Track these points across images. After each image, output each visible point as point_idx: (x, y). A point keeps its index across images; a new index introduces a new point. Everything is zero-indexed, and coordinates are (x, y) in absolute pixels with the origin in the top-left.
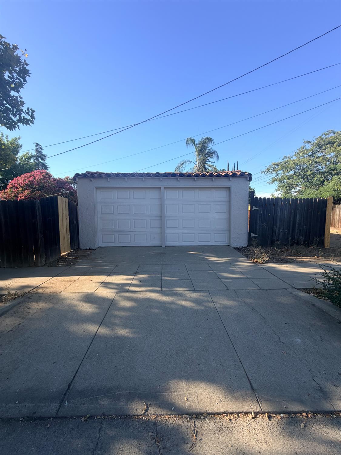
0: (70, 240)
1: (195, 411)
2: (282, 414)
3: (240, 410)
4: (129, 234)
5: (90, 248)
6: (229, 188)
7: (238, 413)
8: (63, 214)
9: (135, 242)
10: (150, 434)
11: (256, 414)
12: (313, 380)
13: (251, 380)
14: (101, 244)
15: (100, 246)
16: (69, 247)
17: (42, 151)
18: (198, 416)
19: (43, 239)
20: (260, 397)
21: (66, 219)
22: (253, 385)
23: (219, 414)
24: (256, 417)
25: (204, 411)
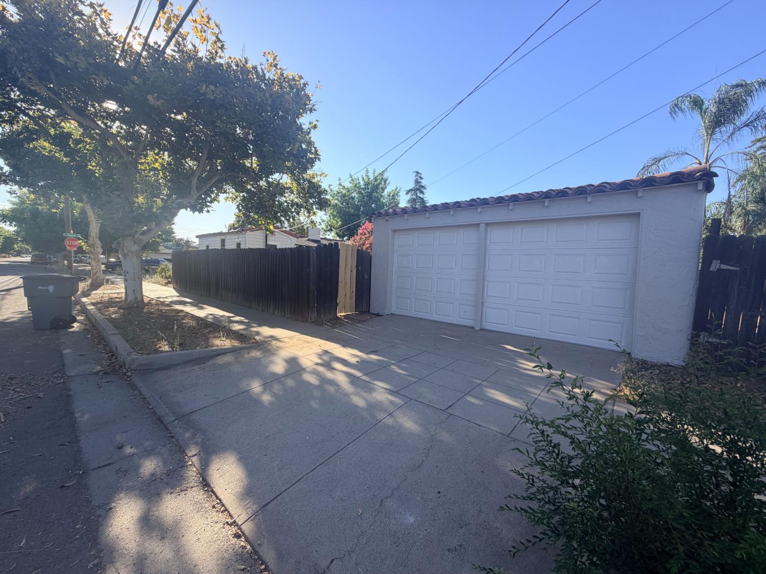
0: (354, 299)
1: (209, 480)
2: (251, 546)
3: (230, 509)
4: (428, 301)
5: (378, 314)
6: (639, 214)
7: (226, 510)
8: (346, 265)
9: (436, 314)
10: (171, 468)
11: (234, 523)
12: (333, 561)
13: (276, 499)
14: (394, 310)
15: (392, 313)
16: (353, 307)
17: (422, 181)
18: (206, 484)
19: (316, 292)
20: (257, 517)
21: (351, 271)
22: (270, 505)
23: (217, 497)
24: (231, 525)
25: (212, 486)
